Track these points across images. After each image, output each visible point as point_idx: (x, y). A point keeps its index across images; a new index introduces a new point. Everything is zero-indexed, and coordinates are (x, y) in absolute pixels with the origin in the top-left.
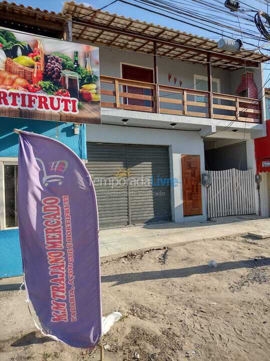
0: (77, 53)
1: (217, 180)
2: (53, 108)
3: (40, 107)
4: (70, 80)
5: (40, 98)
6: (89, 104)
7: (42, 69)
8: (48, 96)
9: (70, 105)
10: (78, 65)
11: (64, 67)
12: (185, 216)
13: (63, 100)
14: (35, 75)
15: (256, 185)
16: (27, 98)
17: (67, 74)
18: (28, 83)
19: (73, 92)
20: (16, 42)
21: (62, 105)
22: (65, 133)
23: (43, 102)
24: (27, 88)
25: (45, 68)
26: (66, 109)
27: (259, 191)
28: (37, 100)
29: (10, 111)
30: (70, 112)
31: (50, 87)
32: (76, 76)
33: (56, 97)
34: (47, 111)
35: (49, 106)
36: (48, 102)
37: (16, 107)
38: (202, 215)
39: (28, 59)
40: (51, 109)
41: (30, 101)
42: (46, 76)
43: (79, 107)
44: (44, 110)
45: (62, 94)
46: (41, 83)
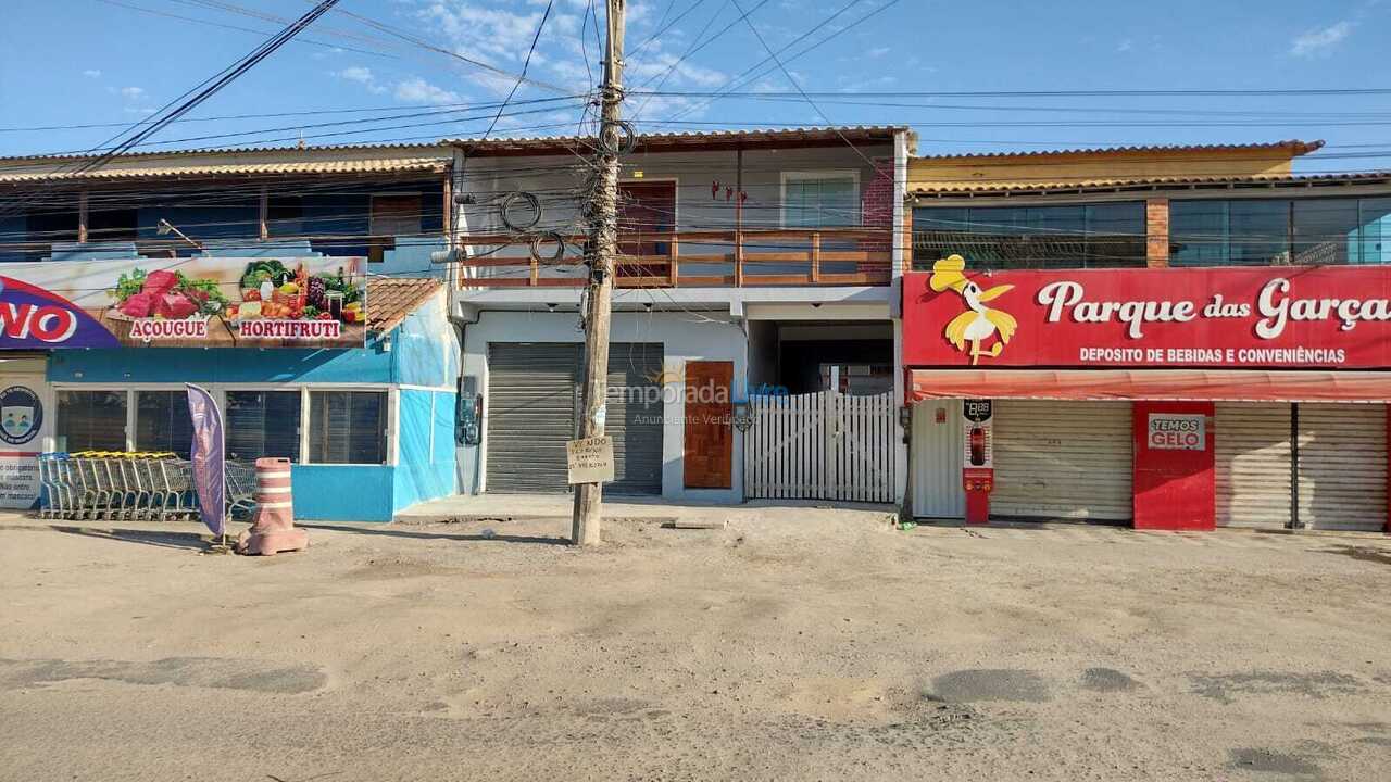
0: (341, 269)
1: (779, 417)
2: (315, 334)
3: (302, 335)
4: (333, 301)
5: (302, 324)
6: (353, 325)
7: (306, 294)
8: (310, 322)
9: (331, 330)
10: (342, 283)
11: (328, 287)
12: (687, 487)
13: (325, 324)
14: (299, 300)
15: (900, 432)
16: (290, 327)
17: (331, 295)
18: (291, 311)
19: (336, 314)
20: (284, 269)
21: (324, 329)
22: (374, 350)
23: (304, 328)
24: (290, 316)
25: (309, 292)
26: (327, 334)
27: (909, 448)
28: (299, 328)
29: (275, 341)
30: (332, 337)
31: (312, 312)
32: (341, 296)
33: (317, 322)
34: (308, 338)
35: (310, 332)
36: (310, 329)
37: (279, 337)
38: (730, 488)
39: (293, 285)
40: (312, 336)
41: (294, 329)
42: (309, 302)
43: (341, 331)
44: (306, 337)
45: (324, 318)
46: (304, 309)
